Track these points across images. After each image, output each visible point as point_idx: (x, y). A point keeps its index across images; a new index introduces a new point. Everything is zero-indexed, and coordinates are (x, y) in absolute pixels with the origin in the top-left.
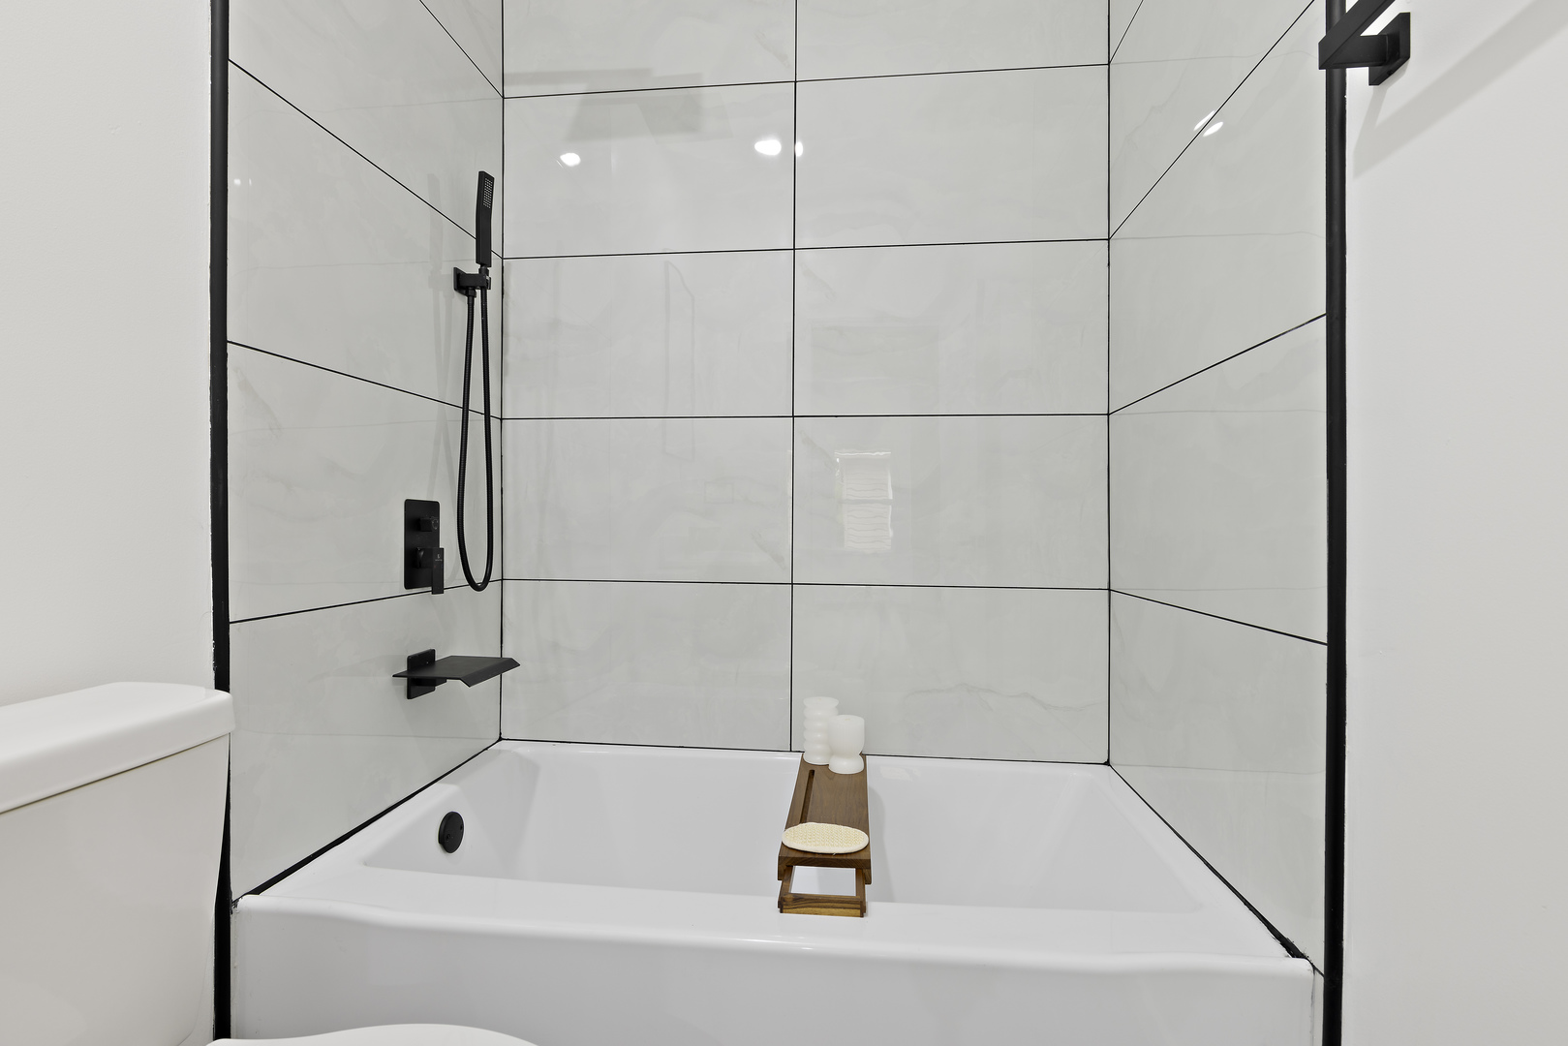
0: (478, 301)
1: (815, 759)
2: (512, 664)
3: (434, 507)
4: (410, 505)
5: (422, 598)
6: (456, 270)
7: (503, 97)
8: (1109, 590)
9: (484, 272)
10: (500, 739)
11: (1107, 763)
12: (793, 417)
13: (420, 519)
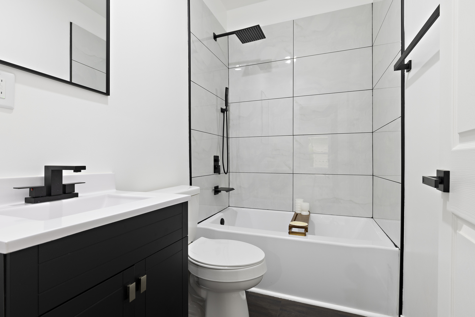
0: (225, 114)
1: (298, 212)
2: (233, 189)
3: (218, 157)
4: (214, 156)
5: (217, 175)
6: (221, 108)
7: (229, 68)
8: (373, 175)
9: (226, 108)
10: (229, 206)
11: (372, 218)
12: (293, 135)
13: (216, 159)
